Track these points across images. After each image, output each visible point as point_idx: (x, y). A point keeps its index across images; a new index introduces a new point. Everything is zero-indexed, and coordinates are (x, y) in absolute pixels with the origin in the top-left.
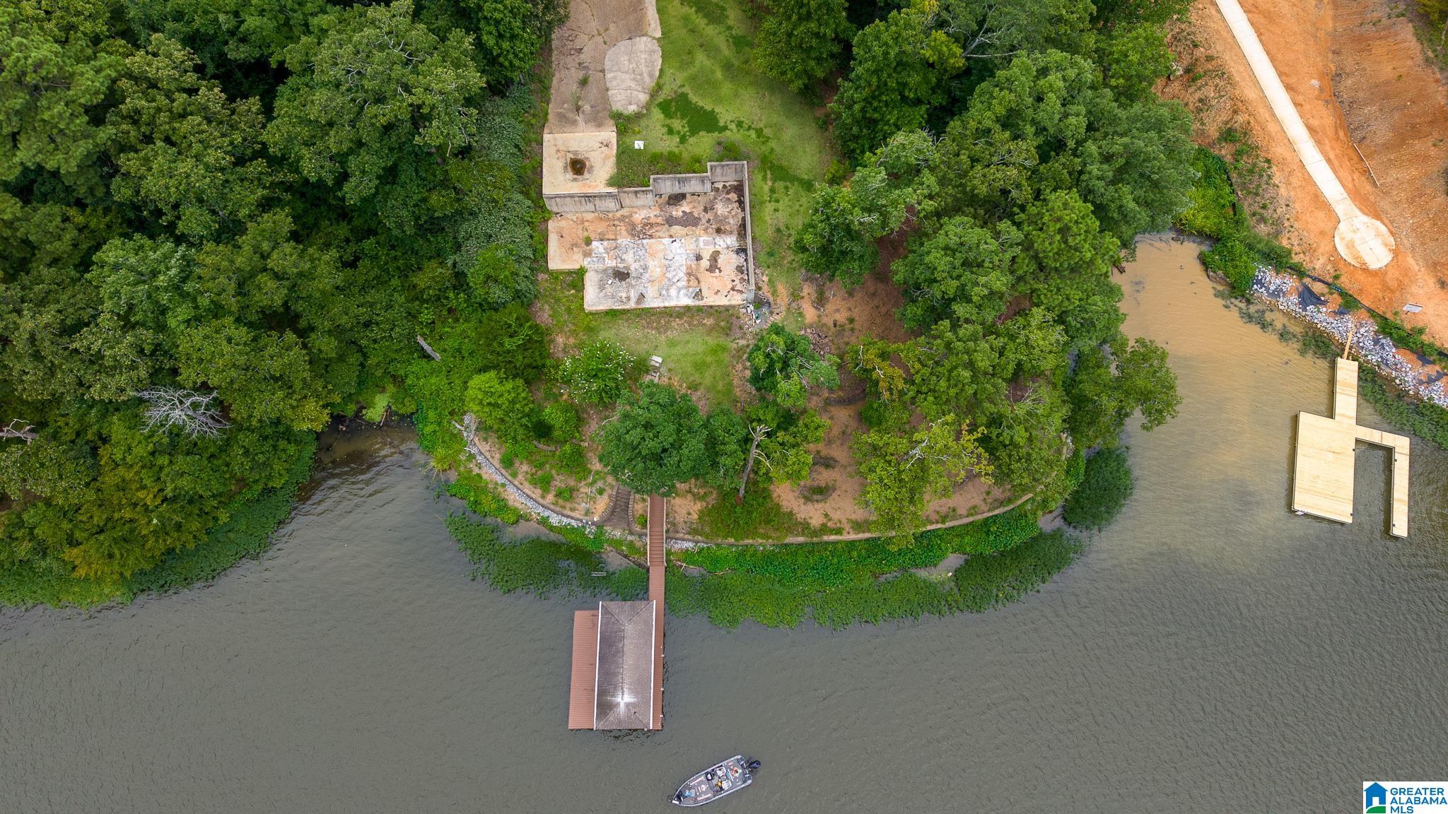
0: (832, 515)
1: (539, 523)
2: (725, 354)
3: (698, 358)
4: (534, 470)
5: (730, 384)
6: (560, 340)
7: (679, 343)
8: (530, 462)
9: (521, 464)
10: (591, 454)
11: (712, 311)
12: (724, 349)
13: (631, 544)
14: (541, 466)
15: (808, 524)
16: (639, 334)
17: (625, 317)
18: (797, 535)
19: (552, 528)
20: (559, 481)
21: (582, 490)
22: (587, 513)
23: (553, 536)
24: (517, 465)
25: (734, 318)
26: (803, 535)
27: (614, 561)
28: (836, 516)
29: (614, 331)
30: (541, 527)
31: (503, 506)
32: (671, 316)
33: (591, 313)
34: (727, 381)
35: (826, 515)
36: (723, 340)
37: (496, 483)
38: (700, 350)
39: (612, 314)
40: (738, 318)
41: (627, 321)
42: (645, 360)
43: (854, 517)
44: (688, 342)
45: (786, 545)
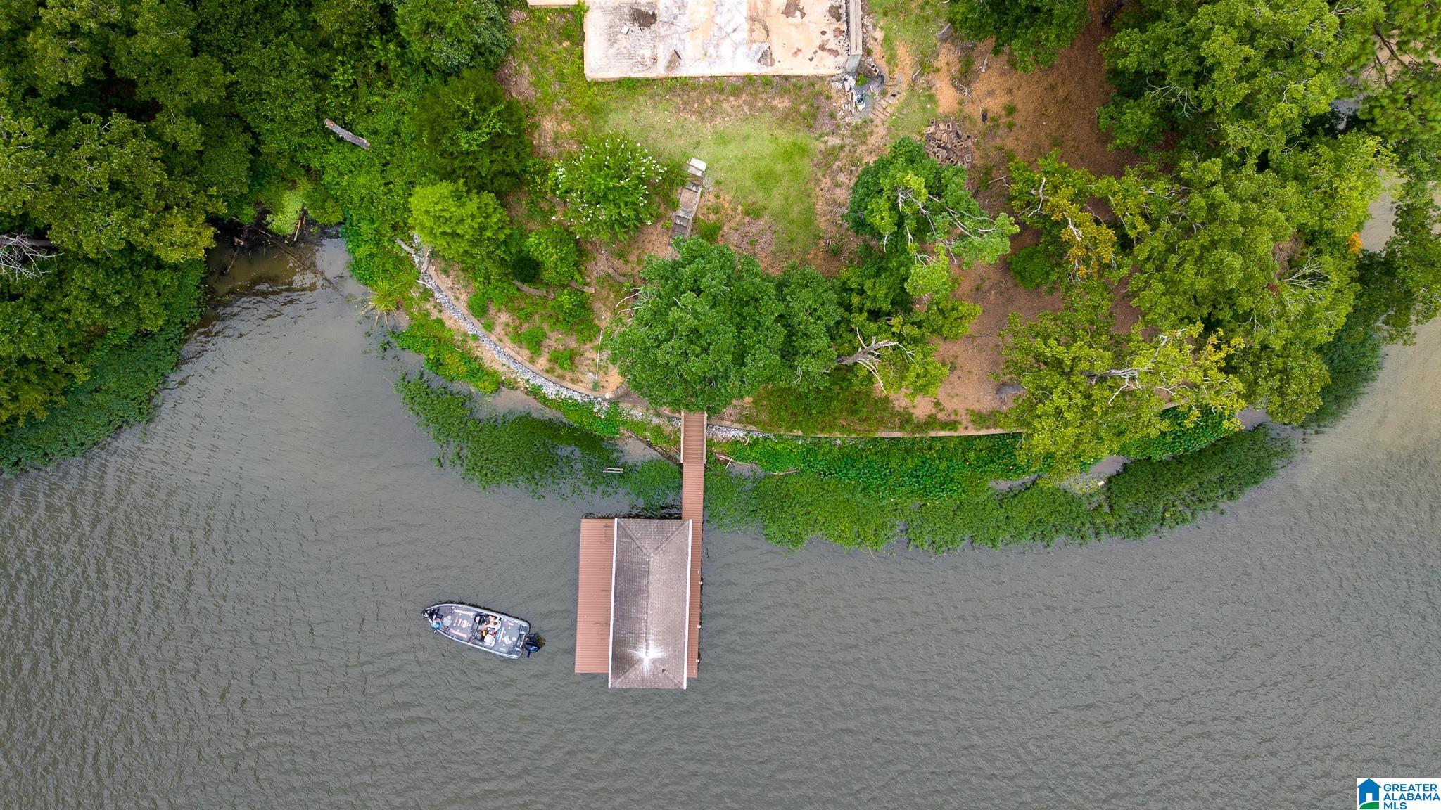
0: (945, 403)
1: (528, 393)
2: (806, 161)
3: (762, 165)
4: (518, 322)
5: (811, 210)
6: (548, 124)
7: (734, 138)
8: (512, 311)
9: (499, 311)
10: (598, 305)
11: (789, 86)
12: (804, 151)
13: (658, 430)
14: (528, 317)
15: (910, 414)
16: (672, 121)
17: (648, 91)
18: (892, 429)
19: (546, 402)
20: (556, 339)
21: (588, 355)
22: (596, 386)
23: (549, 413)
24: (493, 312)
25: (822, 98)
26: (902, 428)
27: (634, 450)
28: (950, 404)
29: (630, 114)
30: (531, 400)
31: (477, 370)
32: (722, 92)
33: (597, 83)
34: (805, 205)
35: (937, 404)
36: (803, 137)
37: (465, 334)
38: (766, 152)
39: (629, 85)
40: (828, 98)
41: (652, 97)
42: (680, 166)
43: (976, 407)
44: (747, 138)
45: (875, 440)
